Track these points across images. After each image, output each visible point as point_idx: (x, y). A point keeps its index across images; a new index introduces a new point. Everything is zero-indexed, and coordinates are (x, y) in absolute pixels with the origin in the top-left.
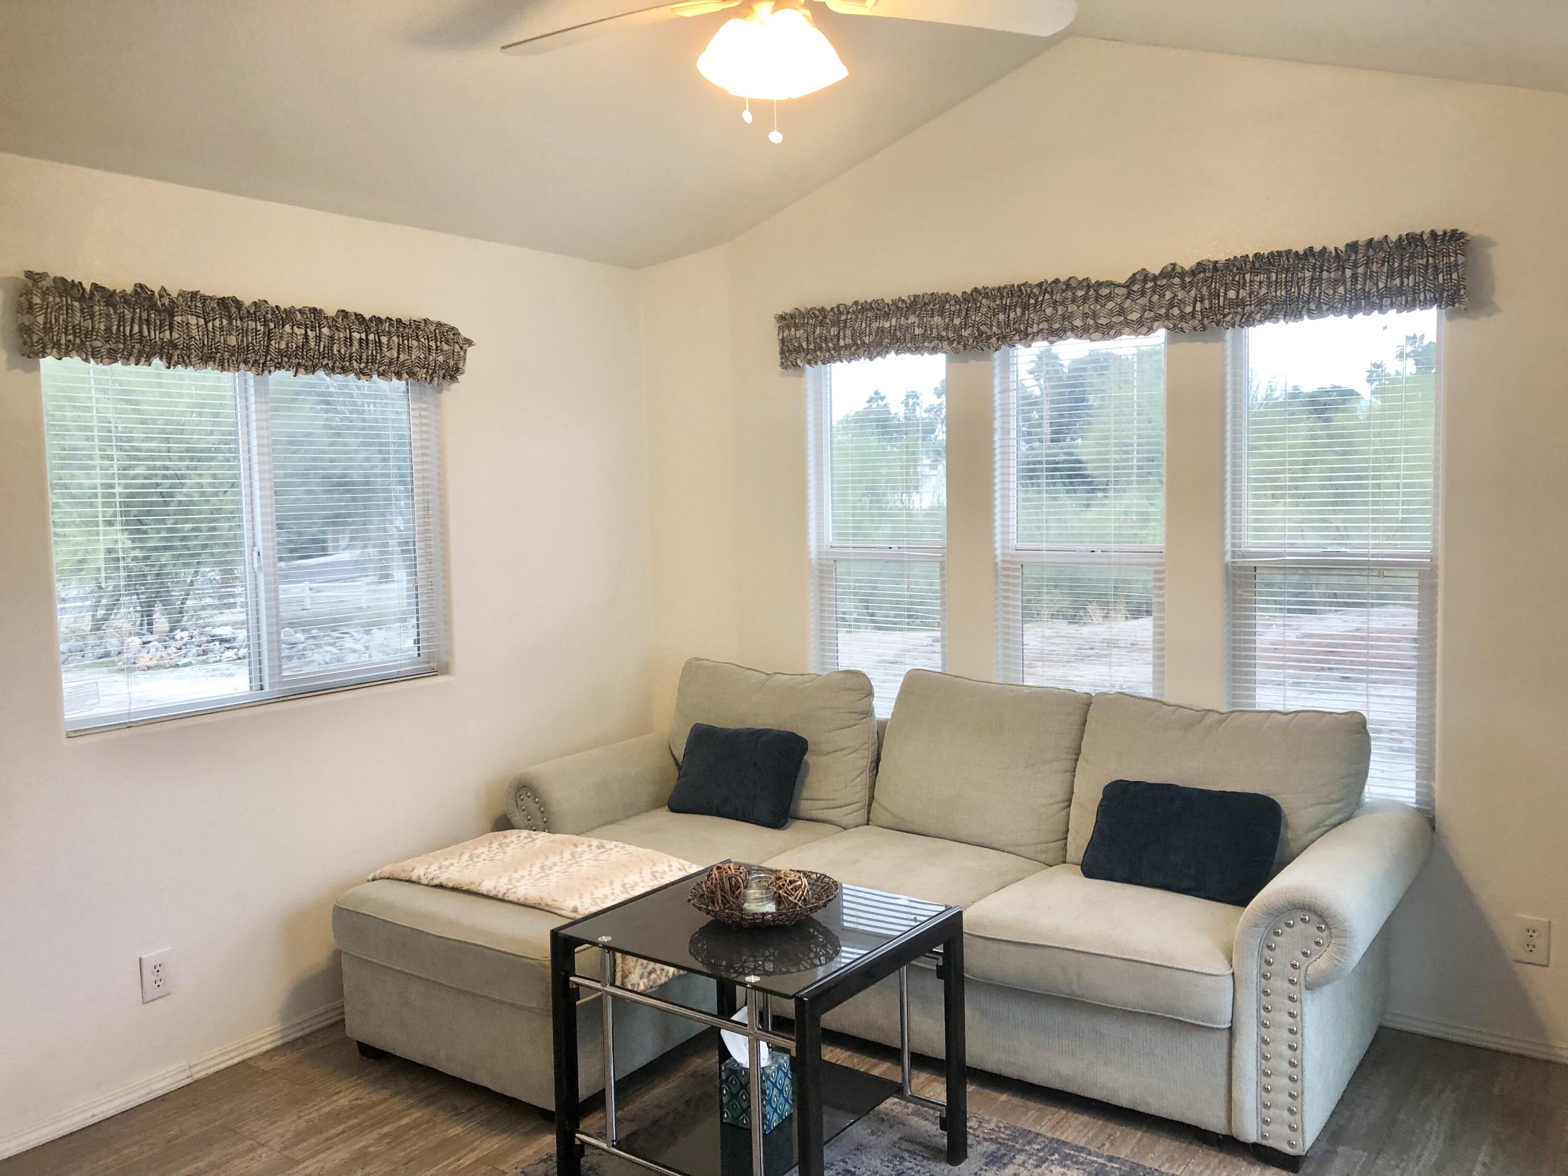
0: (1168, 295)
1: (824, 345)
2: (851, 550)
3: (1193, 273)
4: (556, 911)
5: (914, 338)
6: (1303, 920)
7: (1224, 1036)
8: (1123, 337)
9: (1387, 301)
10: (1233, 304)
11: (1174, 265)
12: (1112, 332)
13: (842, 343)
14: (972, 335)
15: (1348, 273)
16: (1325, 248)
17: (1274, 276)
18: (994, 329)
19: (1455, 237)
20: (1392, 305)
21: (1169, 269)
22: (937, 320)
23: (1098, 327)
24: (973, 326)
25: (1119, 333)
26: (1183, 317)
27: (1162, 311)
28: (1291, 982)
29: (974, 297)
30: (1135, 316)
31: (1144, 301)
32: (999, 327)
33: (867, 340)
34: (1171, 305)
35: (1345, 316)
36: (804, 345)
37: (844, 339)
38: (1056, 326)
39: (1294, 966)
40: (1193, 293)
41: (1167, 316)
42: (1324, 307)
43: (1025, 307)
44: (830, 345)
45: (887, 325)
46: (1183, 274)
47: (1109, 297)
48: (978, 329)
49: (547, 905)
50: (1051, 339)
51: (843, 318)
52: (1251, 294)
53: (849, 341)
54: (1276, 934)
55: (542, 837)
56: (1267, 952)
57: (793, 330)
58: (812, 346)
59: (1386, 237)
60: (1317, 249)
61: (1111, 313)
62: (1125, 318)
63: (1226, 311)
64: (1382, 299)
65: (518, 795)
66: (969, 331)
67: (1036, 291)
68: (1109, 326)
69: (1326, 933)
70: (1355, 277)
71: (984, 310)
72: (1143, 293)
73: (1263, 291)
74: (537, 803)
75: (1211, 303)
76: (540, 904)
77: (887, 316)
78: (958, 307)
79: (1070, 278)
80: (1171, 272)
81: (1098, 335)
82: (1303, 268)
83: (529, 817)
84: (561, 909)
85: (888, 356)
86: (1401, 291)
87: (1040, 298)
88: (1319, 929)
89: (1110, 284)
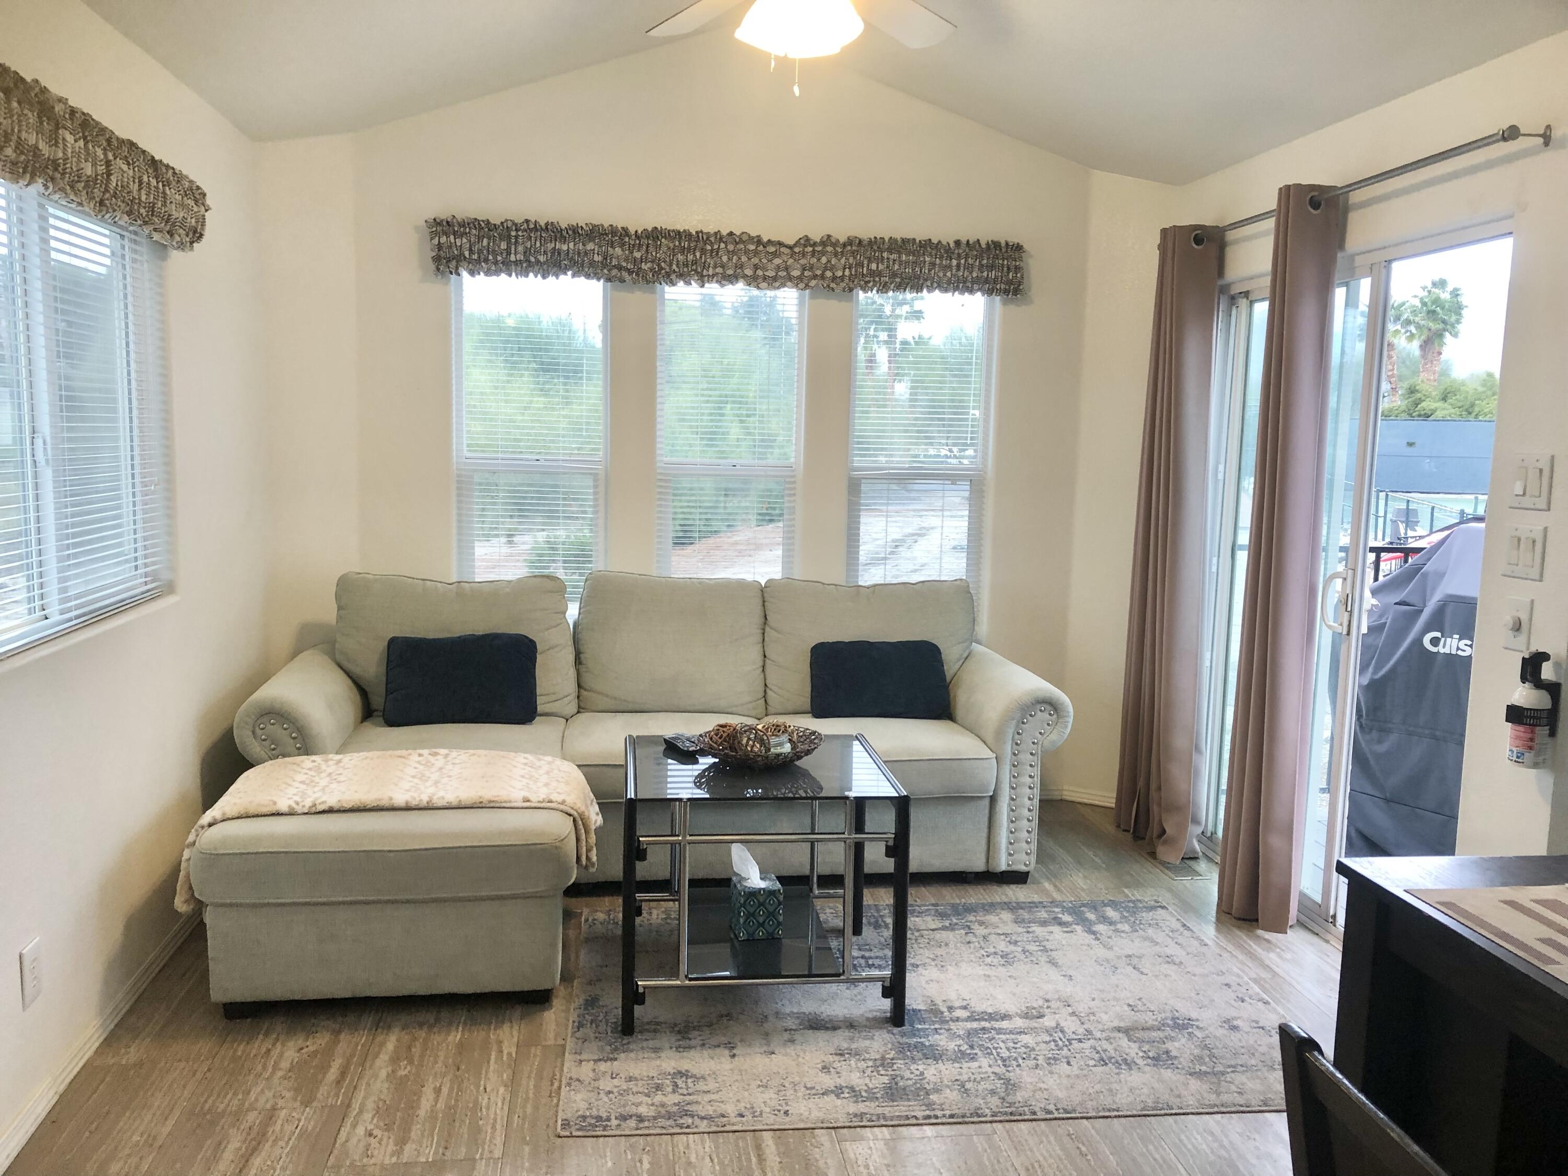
0: (824, 260)
1: (491, 257)
2: (500, 461)
3: (844, 245)
4: (504, 805)
5: (592, 264)
6: (1041, 710)
7: (987, 802)
8: (786, 289)
9: (976, 287)
10: (872, 273)
11: (829, 236)
12: (777, 284)
13: (513, 258)
14: (651, 270)
15: (954, 262)
16: (940, 242)
17: (904, 257)
18: (674, 267)
19: (1019, 248)
20: (979, 290)
21: (825, 239)
22: (618, 251)
23: (765, 278)
24: (652, 262)
25: (783, 285)
26: (834, 279)
27: (819, 272)
28: (1032, 754)
29: (655, 235)
30: (796, 273)
31: (803, 261)
32: (677, 265)
33: (542, 258)
34: (826, 269)
35: (950, 294)
36: (467, 254)
37: (515, 254)
38: (730, 272)
39: (1034, 743)
40: (843, 261)
41: (823, 277)
42: (935, 285)
43: (703, 251)
44: (499, 258)
45: (565, 247)
46: (835, 244)
47: (775, 255)
48: (659, 265)
49: (490, 802)
50: (723, 282)
51: (513, 233)
52: (888, 267)
53: (520, 257)
54: (1023, 723)
55: (307, 761)
56: (1017, 736)
57: (452, 237)
58: (475, 257)
59: (978, 240)
60: (935, 241)
61: (778, 268)
62: (788, 274)
63: (867, 279)
64: (972, 285)
65: (259, 722)
66: (649, 265)
67: (712, 239)
68: (775, 279)
69: (1055, 716)
70: (958, 266)
71: (664, 249)
72: (804, 254)
73: (896, 267)
74: (285, 729)
75: (856, 271)
76: (481, 802)
77: (564, 240)
78: (638, 242)
79: (743, 233)
80: (827, 241)
81: (764, 285)
82: (924, 254)
83: (273, 746)
84: (510, 802)
85: (562, 277)
86: (986, 281)
87: (716, 247)
88: (1050, 714)
89: (780, 244)
